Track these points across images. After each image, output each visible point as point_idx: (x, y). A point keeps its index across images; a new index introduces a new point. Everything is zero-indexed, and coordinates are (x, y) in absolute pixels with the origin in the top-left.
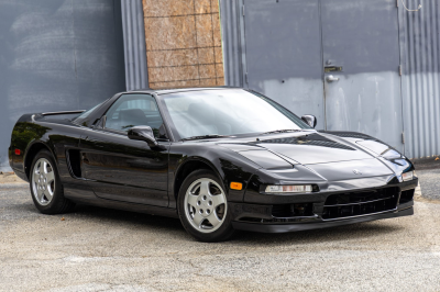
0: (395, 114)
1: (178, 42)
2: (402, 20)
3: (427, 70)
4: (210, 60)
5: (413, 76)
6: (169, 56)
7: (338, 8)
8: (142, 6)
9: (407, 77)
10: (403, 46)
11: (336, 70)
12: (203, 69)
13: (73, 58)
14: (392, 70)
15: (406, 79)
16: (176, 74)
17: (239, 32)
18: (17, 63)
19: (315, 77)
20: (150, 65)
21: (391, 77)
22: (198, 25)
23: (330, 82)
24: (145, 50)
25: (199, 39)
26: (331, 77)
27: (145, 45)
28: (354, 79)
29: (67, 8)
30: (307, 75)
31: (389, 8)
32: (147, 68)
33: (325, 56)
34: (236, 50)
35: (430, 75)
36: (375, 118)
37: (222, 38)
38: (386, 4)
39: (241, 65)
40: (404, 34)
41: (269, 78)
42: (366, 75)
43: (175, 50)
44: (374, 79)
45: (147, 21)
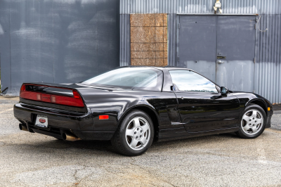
0: (250, 82)
1: (146, 40)
2: (257, 35)
3: (268, 61)
4: (161, 49)
5: (261, 64)
6: (141, 46)
7: (226, 27)
8: (130, 21)
9: (258, 64)
10: (257, 48)
11: (222, 58)
12: (157, 53)
13: (96, 44)
14: (251, 60)
15: (257, 65)
16: (144, 55)
17: (176, 36)
18: (69, 45)
19: (212, 61)
20: (132, 50)
21: (250, 63)
22: (157, 32)
23: (220, 63)
24: (130, 43)
25: (157, 39)
26: (220, 61)
27: (130, 40)
28: (232, 63)
29: (94, 20)
30: (208, 60)
31: (251, 29)
32: (130, 51)
33: (218, 51)
34: (174, 45)
35: (269, 64)
36: (240, 83)
37: (168, 38)
38: (250, 27)
39: (176, 53)
40: (258, 43)
41: (190, 60)
42: (237, 61)
43: (145, 43)
44: (242, 64)
45: (132, 28)
